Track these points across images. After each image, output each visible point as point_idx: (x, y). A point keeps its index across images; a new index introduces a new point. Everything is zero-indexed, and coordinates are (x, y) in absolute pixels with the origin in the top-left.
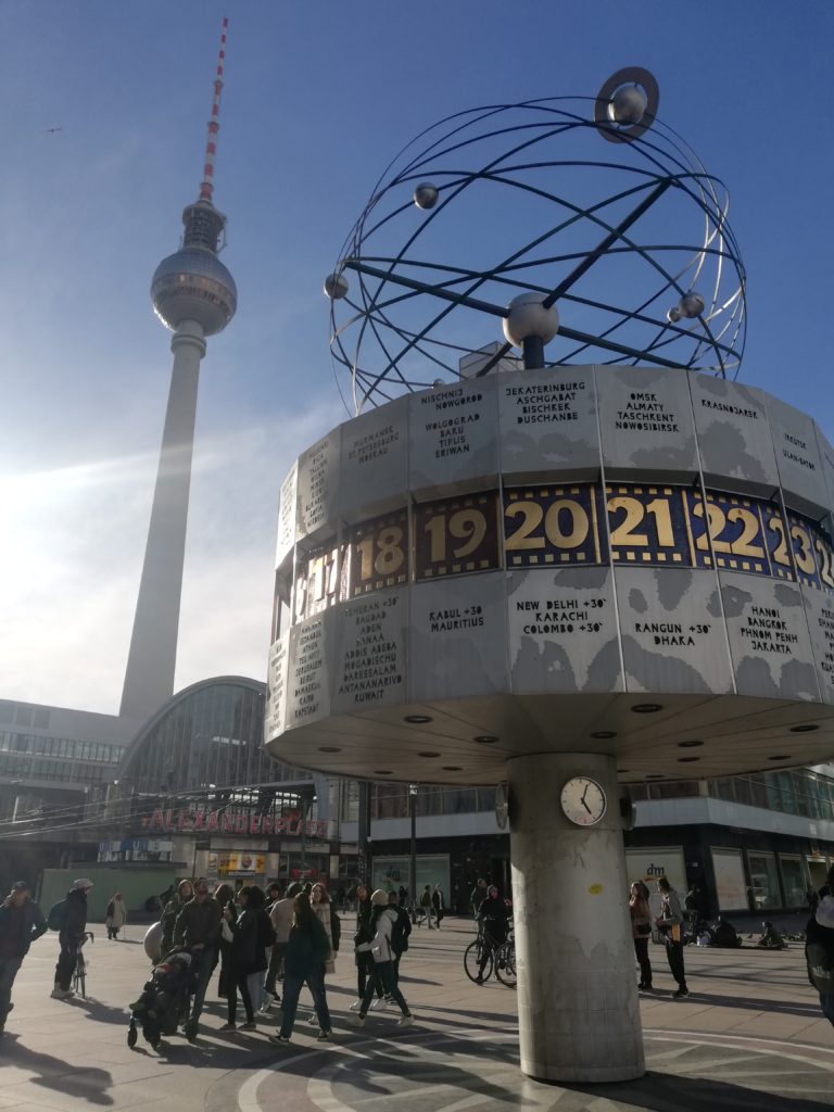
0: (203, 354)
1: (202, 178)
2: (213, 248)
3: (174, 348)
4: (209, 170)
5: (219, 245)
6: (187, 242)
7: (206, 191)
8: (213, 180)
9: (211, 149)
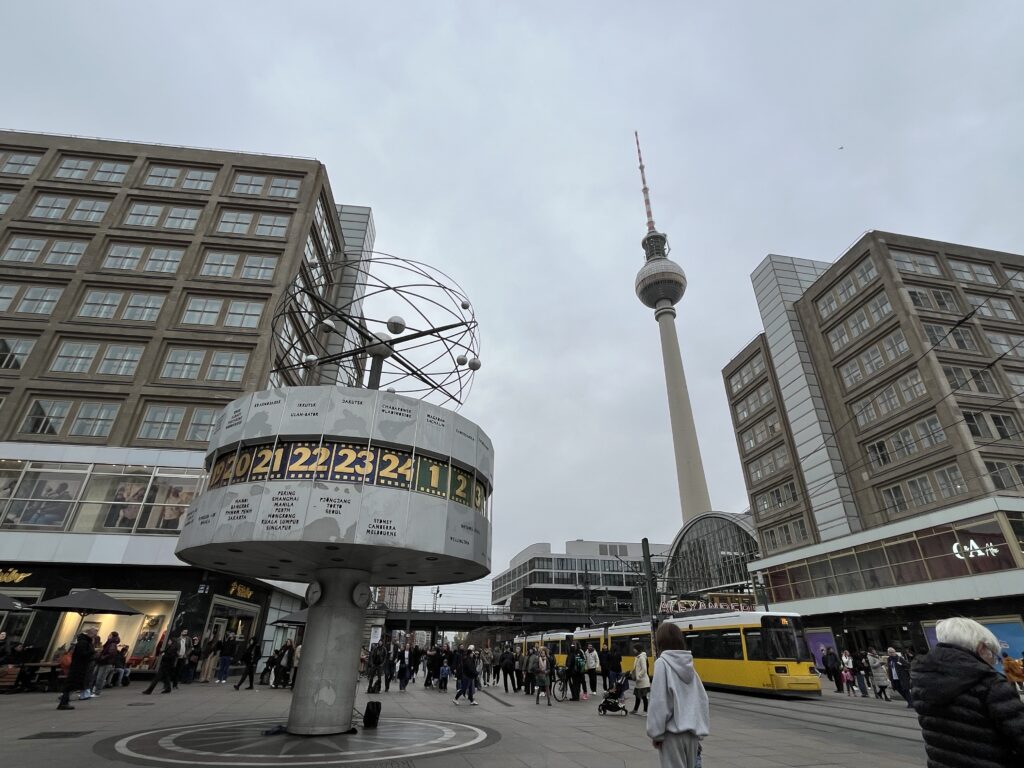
0: (674, 316)
1: (646, 220)
2: (664, 255)
3: (657, 319)
4: (649, 214)
5: (666, 252)
6: (648, 258)
7: (651, 224)
8: (654, 218)
9: (647, 202)
